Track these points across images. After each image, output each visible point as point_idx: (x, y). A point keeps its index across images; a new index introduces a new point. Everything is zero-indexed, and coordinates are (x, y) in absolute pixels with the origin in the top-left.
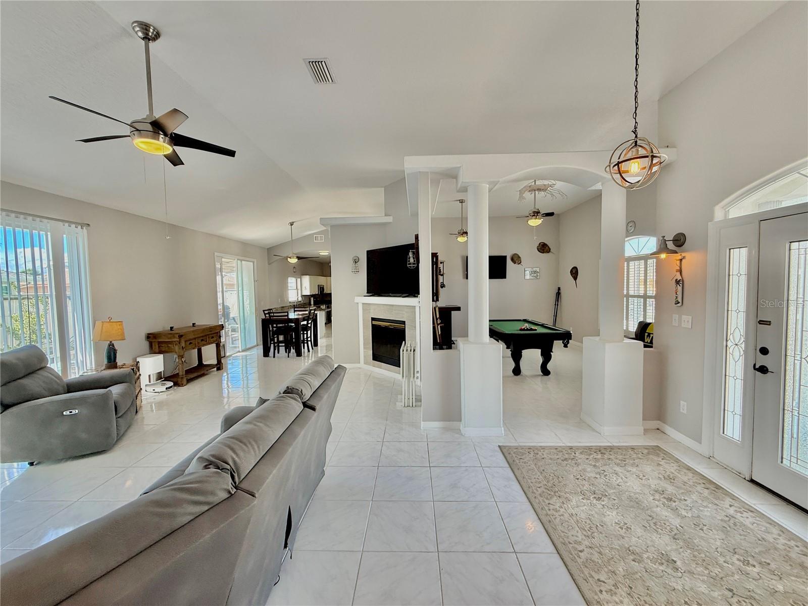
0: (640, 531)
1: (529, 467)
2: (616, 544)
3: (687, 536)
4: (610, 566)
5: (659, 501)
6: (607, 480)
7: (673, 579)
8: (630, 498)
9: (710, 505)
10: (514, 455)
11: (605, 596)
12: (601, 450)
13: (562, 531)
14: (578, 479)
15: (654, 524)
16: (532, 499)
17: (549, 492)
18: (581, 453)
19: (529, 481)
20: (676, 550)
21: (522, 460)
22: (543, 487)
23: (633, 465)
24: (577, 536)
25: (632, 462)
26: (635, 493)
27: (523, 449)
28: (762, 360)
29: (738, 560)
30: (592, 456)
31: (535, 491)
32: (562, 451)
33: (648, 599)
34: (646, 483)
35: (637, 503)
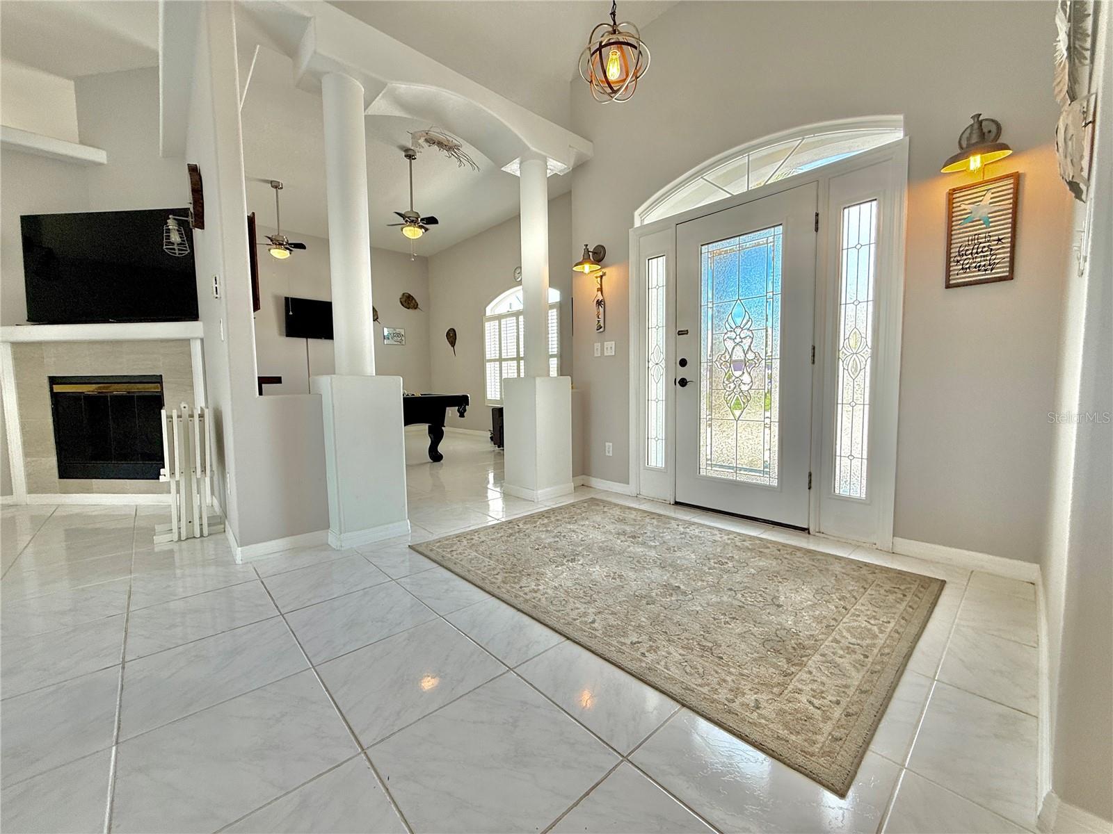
0: (632, 575)
1: (470, 557)
2: (621, 596)
3: (670, 561)
4: (631, 621)
5: (626, 541)
6: (569, 540)
7: (690, 604)
8: (600, 548)
9: (665, 530)
10: (440, 550)
11: (651, 657)
12: (542, 515)
13: (557, 611)
14: (538, 549)
15: (639, 564)
16: (496, 592)
17: (513, 575)
18: (525, 523)
19: (479, 572)
20: (671, 576)
21: (454, 553)
22: (501, 571)
23: (583, 519)
24: (578, 609)
25: (580, 517)
26: (603, 542)
27: (449, 539)
28: (683, 373)
29: (715, 563)
30: (538, 523)
31: (493, 580)
32: (502, 528)
33: (686, 634)
34: (605, 530)
35: (610, 550)
